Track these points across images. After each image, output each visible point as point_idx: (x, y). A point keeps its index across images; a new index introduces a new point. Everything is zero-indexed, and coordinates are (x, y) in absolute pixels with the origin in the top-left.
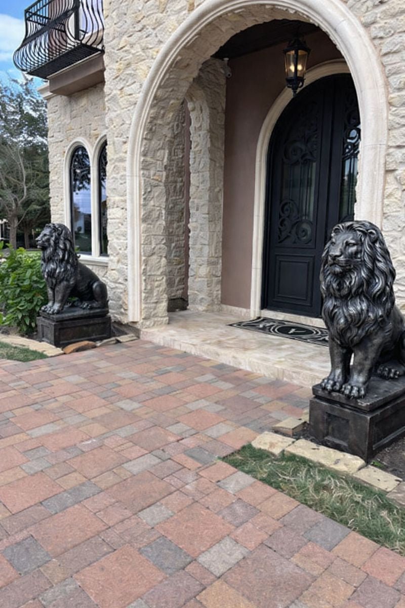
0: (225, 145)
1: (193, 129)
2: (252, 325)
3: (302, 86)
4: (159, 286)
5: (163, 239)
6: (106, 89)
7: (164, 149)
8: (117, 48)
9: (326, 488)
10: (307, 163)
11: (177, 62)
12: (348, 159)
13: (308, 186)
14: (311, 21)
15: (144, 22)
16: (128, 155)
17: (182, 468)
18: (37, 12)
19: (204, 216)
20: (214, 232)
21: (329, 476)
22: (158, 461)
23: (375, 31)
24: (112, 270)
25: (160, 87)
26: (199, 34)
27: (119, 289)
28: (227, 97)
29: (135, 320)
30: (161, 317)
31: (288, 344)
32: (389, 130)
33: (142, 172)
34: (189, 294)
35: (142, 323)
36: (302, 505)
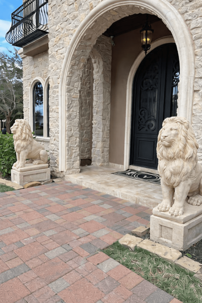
0: (111, 80)
1: (95, 72)
2: (124, 174)
3: (149, 49)
4: (75, 152)
5: (77, 129)
6: (49, 51)
7: (79, 81)
8: (55, 31)
9: (159, 270)
10: (153, 90)
11: (85, 37)
12: (174, 87)
13: (153, 102)
14: (153, 13)
15: (68, 17)
16: (60, 85)
17: (78, 256)
18: (17, 14)
19: (100, 116)
20: (105, 125)
21: (161, 263)
22: (65, 251)
23: (186, 16)
24: (51, 144)
25: (75, 50)
26: (96, 21)
27: (55, 154)
28: (112, 56)
29: (63, 171)
30: (76, 169)
31: (142, 184)
32: (195, 68)
33: (67, 93)
34: (92, 156)
35: (66, 172)
36: (145, 280)
